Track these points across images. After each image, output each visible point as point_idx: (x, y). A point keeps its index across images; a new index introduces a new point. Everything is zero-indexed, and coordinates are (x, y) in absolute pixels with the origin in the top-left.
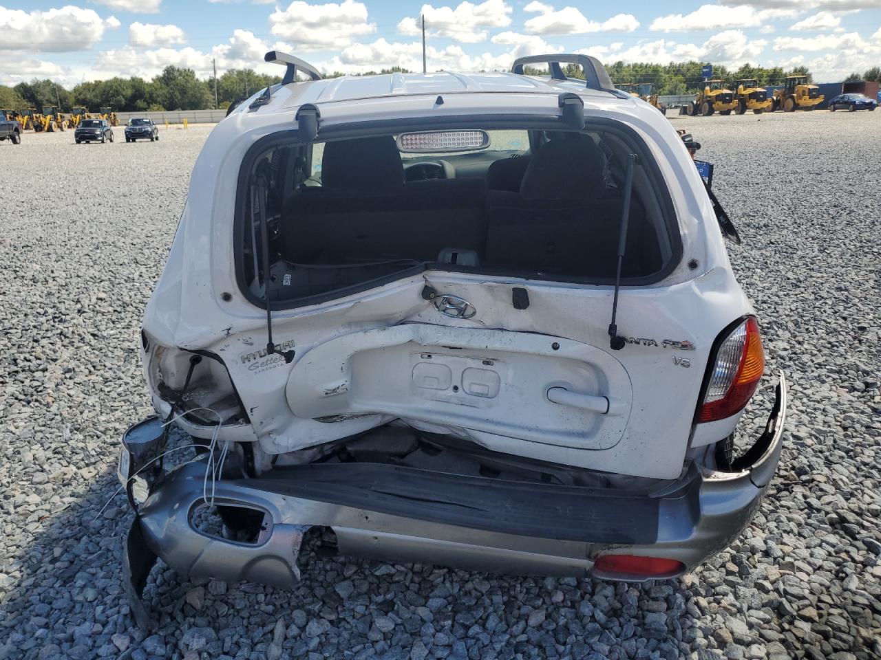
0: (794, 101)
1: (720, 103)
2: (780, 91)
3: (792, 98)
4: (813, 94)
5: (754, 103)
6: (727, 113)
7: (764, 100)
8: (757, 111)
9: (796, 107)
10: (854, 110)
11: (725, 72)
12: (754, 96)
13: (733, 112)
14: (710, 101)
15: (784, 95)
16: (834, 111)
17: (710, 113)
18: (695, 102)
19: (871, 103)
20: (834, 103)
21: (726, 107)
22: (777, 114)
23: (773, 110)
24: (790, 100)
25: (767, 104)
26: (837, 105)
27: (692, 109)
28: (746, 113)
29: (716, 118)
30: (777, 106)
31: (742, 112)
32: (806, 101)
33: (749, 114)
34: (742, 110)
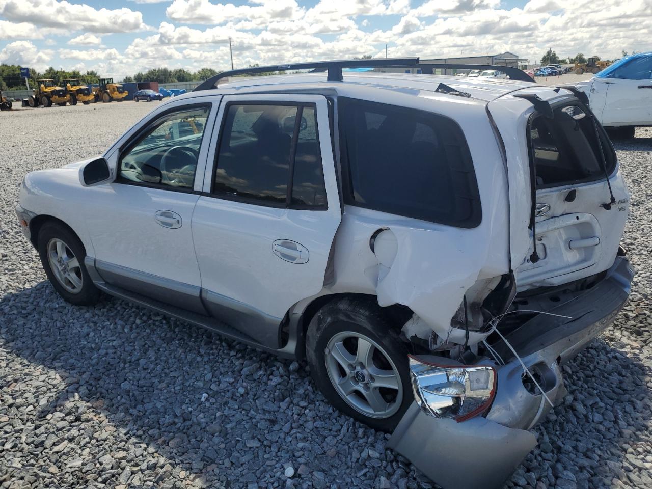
0: (109, 95)
1: (57, 97)
2: (97, 88)
3: (107, 93)
4: (120, 90)
5: (81, 96)
6: (64, 104)
7: (88, 94)
8: (86, 103)
9: (111, 100)
10: (151, 101)
11: (36, 73)
12: (80, 91)
13: (68, 104)
14: (49, 96)
15: (100, 91)
16: (138, 101)
17: (49, 105)
18: (34, 97)
19: (160, 96)
20: (137, 96)
21: (62, 100)
22: (99, 105)
23: (95, 102)
24: (106, 94)
25: (91, 97)
26: (139, 98)
27: (33, 103)
28: (77, 104)
29: (55, 109)
30: (97, 99)
31: (75, 104)
32: (116, 95)
33: (80, 104)
34: (74, 102)
